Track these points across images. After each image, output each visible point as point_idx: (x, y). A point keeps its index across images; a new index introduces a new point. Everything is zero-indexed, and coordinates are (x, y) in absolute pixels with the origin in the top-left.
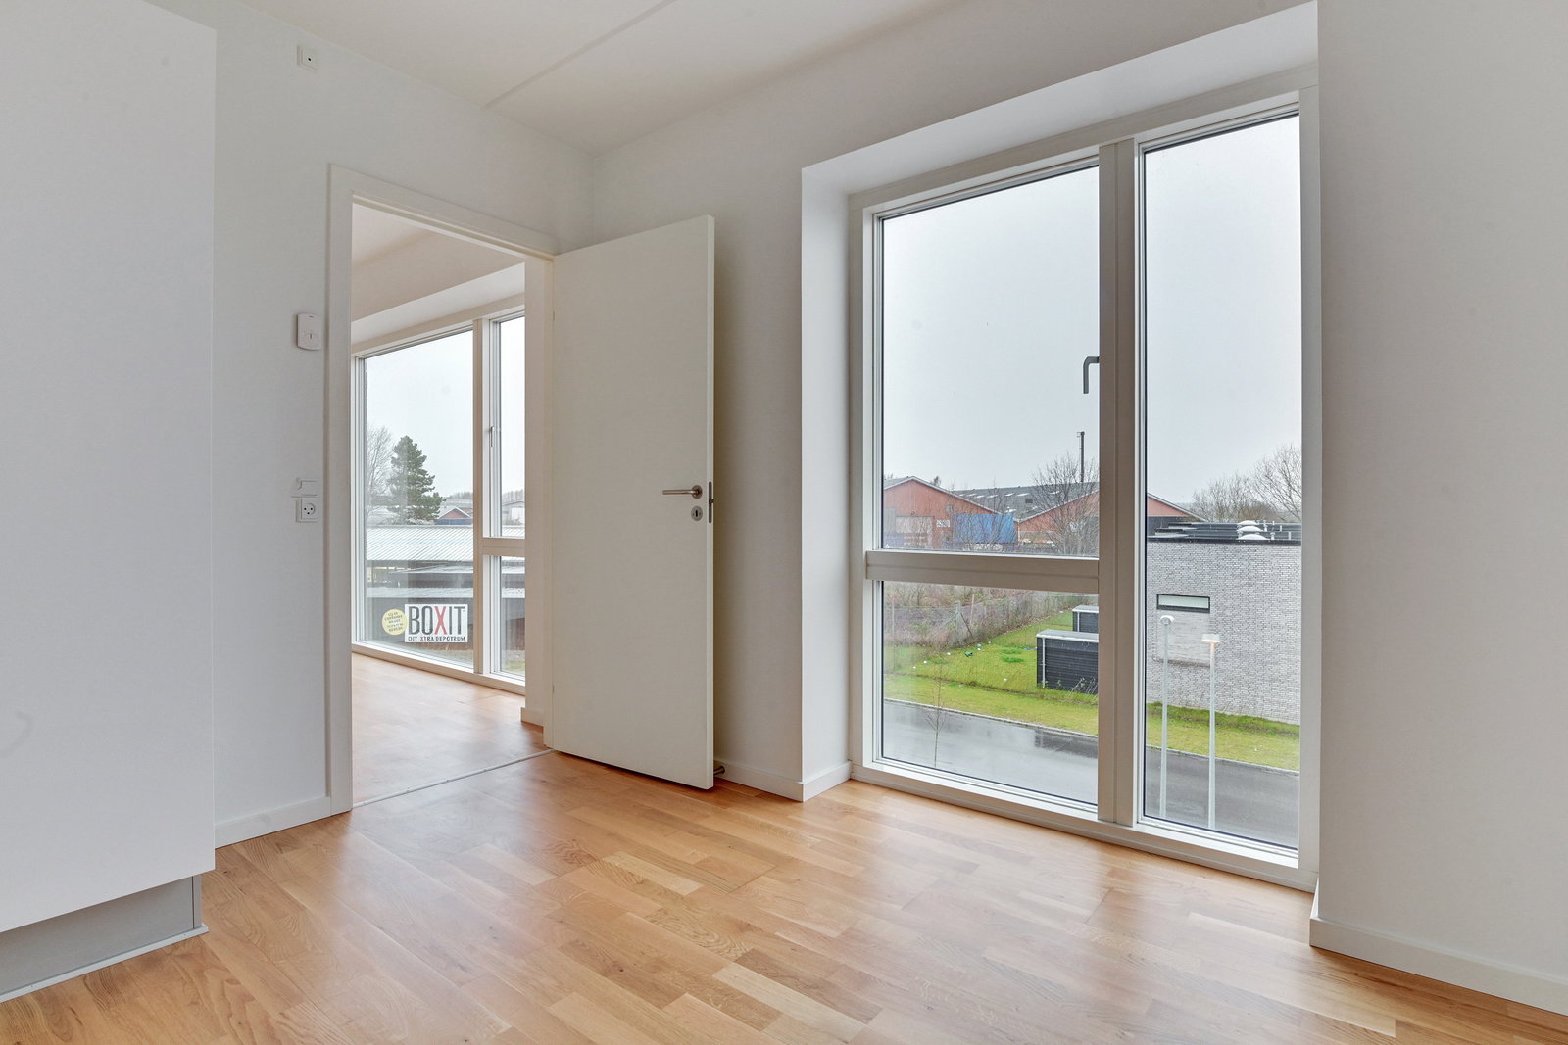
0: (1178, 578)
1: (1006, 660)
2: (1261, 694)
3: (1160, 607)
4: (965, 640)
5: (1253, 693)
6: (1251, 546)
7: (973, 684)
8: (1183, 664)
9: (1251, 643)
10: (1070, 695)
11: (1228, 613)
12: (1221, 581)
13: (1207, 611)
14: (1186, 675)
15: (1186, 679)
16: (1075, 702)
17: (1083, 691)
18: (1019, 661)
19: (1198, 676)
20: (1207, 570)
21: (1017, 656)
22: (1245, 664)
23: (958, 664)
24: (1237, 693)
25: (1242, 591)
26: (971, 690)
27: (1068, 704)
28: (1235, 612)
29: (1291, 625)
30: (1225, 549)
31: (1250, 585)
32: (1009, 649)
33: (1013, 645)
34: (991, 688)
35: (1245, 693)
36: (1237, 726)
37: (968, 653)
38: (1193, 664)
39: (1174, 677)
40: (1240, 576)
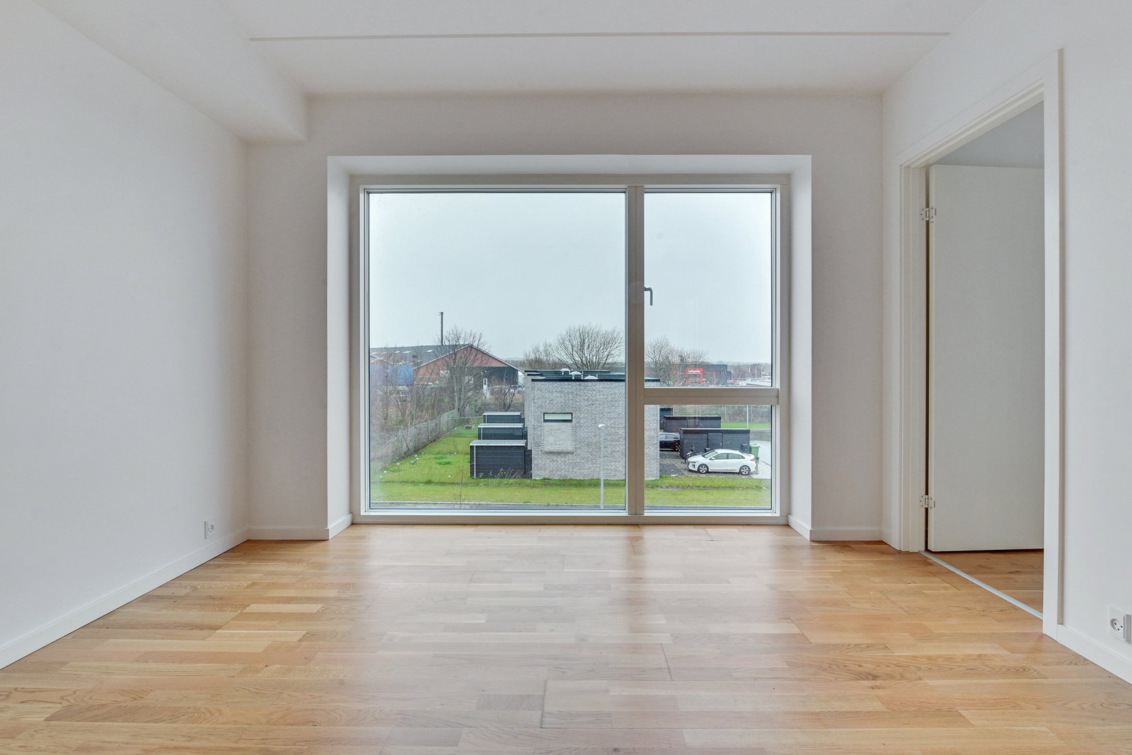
0: (555, 402)
1: (440, 464)
2: (598, 465)
3: (545, 421)
4: (405, 453)
5: (595, 466)
6: (593, 383)
7: (429, 482)
8: (559, 453)
9: (593, 438)
10: (496, 481)
11: (582, 421)
12: (578, 403)
13: (571, 421)
14: (560, 459)
15: (560, 462)
16: (499, 485)
17: (503, 477)
18: (448, 463)
19: (566, 459)
20: (571, 397)
21: (446, 460)
22: (591, 449)
23: (409, 469)
24: (587, 466)
25: (589, 408)
26: (430, 487)
27: (494, 486)
28: (585, 421)
29: (612, 425)
30: (580, 385)
31: (593, 404)
32: (438, 456)
33: (438, 453)
34: (443, 484)
35: (591, 466)
36: (590, 485)
37: (413, 462)
38: (563, 453)
39: (553, 461)
40: (588, 400)
